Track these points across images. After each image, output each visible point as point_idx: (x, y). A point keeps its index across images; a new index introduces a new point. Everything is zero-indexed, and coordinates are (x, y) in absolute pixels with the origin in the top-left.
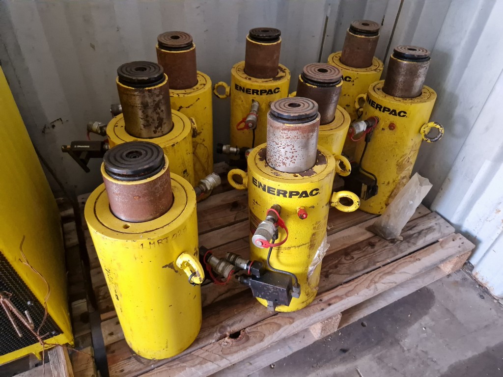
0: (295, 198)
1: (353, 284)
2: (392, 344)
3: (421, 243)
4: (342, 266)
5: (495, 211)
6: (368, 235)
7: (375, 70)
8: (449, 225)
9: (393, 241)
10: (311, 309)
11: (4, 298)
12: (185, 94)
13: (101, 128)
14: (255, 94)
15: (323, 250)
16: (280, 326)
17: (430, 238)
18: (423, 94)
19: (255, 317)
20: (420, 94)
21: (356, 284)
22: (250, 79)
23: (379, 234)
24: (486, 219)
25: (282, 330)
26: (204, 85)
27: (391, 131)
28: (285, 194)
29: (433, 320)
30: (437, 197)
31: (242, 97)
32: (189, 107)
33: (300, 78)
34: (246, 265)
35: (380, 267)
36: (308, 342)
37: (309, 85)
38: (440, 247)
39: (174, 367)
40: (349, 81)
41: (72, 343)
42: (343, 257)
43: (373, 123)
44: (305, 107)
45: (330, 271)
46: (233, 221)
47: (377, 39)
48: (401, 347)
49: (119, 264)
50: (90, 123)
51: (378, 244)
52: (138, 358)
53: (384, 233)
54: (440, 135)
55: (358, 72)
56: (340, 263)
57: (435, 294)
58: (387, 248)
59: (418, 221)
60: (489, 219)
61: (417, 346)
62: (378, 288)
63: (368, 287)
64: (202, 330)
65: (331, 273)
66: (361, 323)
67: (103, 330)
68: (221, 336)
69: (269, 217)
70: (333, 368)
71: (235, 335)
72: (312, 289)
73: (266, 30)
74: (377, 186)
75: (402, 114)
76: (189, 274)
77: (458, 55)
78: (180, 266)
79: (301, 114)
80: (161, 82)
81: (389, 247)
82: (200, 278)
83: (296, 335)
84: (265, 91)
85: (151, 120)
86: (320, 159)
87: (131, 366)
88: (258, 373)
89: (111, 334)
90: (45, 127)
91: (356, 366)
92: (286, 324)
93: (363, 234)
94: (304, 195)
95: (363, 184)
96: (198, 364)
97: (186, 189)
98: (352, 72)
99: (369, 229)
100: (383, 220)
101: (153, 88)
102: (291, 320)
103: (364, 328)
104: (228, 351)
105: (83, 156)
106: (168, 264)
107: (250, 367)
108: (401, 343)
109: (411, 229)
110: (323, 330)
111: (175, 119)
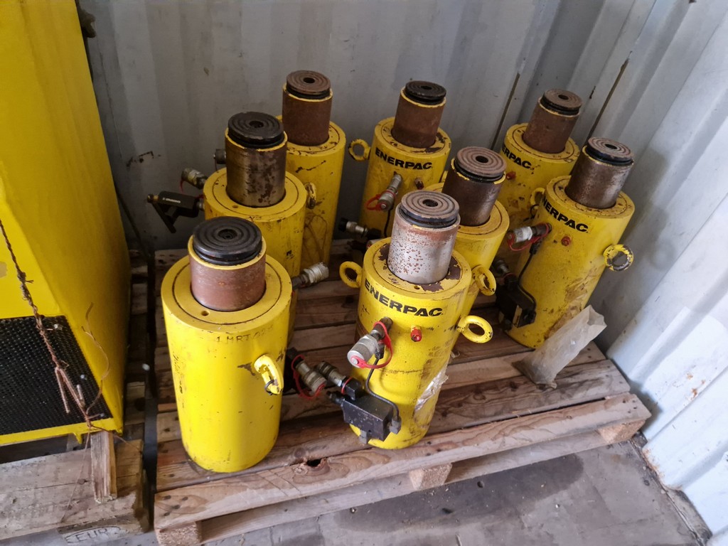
0: (411, 315)
1: (476, 431)
2: (510, 515)
3: (579, 397)
4: (467, 405)
5: (687, 376)
6: (513, 372)
7: (566, 159)
8: (623, 380)
9: (543, 387)
10: (414, 452)
11: (59, 368)
12: (308, 152)
13: (198, 179)
14: (399, 165)
15: (439, 382)
16: (370, 464)
17: (593, 393)
18: (617, 206)
19: (343, 446)
20: (612, 205)
21: (480, 432)
22: (396, 145)
23: (527, 374)
24: (674, 384)
25: (372, 468)
26: (336, 143)
27: (564, 246)
28: (399, 307)
29: (572, 498)
30: (617, 341)
31: (382, 166)
32: (310, 170)
33: (452, 164)
34: (341, 381)
35: (516, 417)
36: (404, 490)
37: (460, 175)
38: (603, 406)
39: (234, 484)
40: (528, 167)
41: (121, 431)
42: (472, 394)
43: (542, 232)
44: (443, 208)
45: (450, 409)
46: (343, 320)
47: (576, 119)
48: (521, 522)
49: (189, 354)
50: (186, 170)
51: (522, 387)
52: (193, 465)
53: (533, 374)
54: (627, 263)
55: (542, 159)
56: (466, 401)
57: (585, 466)
58: (532, 394)
59: (584, 367)
60: (678, 384)
61: (542, 525)
62: (506, 442)
63: (494, 439)
64: (275, 448)
65: (451, 412)
66: (478, 482)
67: (158, 423)
68: (296, 460)
69: (375, 331)
70: (427, 528)
71: (313, 463)
72: (419, 427)
73: (427, 86)
74: (535, 313)
75: (582, 227)
76: (267, 380)
78: (257, 370)
79: (434, 217)
80: (278, 145)
81: (535, 394)
82: (278, 388)
83: (391, 478)
84: (413, 164)
85: (257, 187)
86: (453, 270)
87: (182, 472)
88: (333, 515)
89: (167, 430)
90: (131, 160)
91: (457, 533)
92: (378, 462)
93: (507, 370)
94: (422, 313)
95: (518, 306)
96: (263, 487)
97: (282, 280)
98: (533, 157)
99: (517, 365)
100: (535, 358)
101: (266, 150)
102: (386, 460)
103: (479, 489)
104: (300, 480)
105: (170, 213)
106: (244, 364)
107: (326, 505)
108: (523, 517)
109: (570, 376)
110: (425, 479)
111: (288, 185)
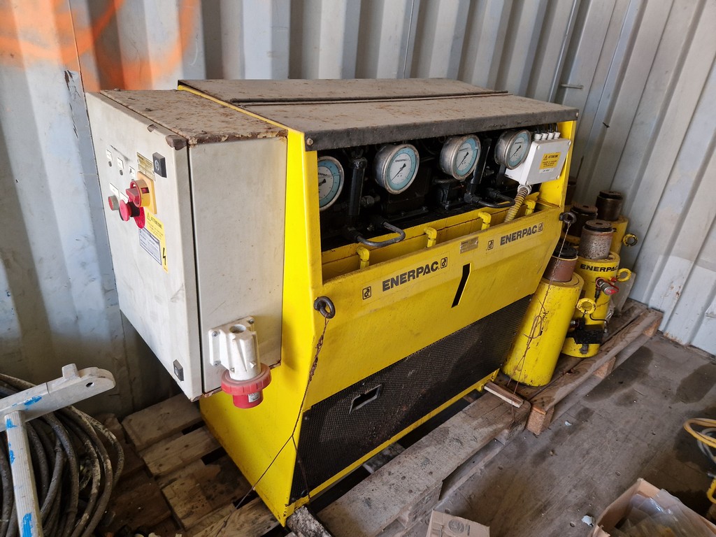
3: (633, 316)
5: (670, 289)
8: (641, 305)
10: (603, 353)
19: (573, 362)
20: (620, 219)
21: (614, 340)
24: (665, 296)
29: (658, 362)
35: (620, 331)
39: (552, 388)
52: (531, 386)
58: (617, 320)
60: (667, 295)
61: (658, 375)
63: (622, 341)
68: (563, 373)
77: (629, 193)
87: (530, 390)
91: (633, 388)
96: (564, 385)
104: (574, 378)
108: (649, 375)
